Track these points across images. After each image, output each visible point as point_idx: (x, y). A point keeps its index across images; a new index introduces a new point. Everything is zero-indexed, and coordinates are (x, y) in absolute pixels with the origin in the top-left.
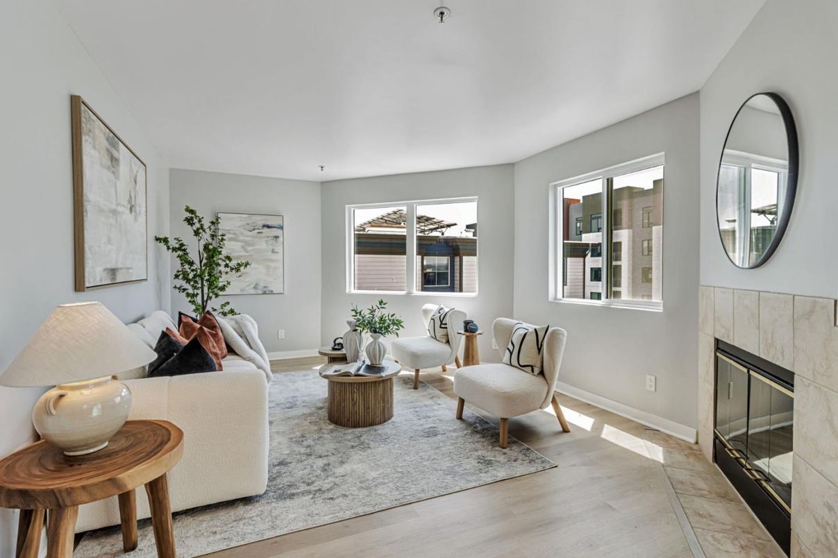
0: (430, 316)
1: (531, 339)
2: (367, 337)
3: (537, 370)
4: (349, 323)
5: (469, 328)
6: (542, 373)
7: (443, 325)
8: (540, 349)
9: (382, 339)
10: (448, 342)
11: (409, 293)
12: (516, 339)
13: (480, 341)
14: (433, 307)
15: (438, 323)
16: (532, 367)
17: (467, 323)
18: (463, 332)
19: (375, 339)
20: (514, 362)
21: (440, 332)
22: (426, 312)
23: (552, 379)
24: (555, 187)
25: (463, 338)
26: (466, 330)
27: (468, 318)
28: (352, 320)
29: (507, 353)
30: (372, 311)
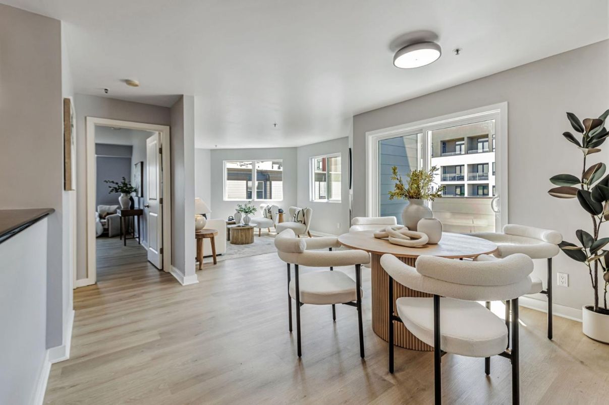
0: (264, 209)
1: (301, 213)
2: (243, 215)
3: (303, 222)
4: (236, 210)
5: (280, 211)
6: (304, 223)
7: (269, 212)
8: (304, 215)
9: (249, 215)
10: (271, 218)
11: (253, 200)
12: (296, 213)
13: (284, 216)
14: (265, 206)
15: (267, 211)
16: (301, 221)
17: (279, 210)
18: (278, 213)
19: (247, 215)
20: (296, 221)
21: (268, 215)
22: (262, 207)
23: (308, 224)
24: (312, 159)
25: (278, 215)
26: (279, 212)
27: (280, 208)
28: (238, 208)
29: (294, 218)
30: (246, 205)
